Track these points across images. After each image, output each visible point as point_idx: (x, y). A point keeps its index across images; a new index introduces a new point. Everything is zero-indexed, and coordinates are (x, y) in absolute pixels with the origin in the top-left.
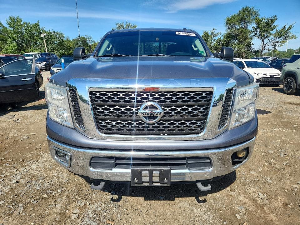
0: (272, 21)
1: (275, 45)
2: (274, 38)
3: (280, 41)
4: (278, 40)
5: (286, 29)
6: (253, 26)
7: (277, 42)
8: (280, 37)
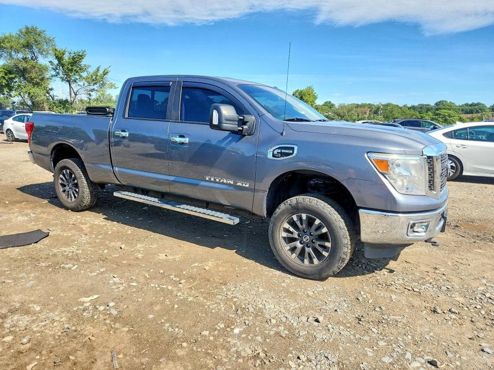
0: (81, 57)
1: (90, 95)
2: (86, 84)
3: (96, 88)
4: (92, 87)
5: (101, 72)
6: (50, 59)
7: (93, 90)
8: (96, 84)
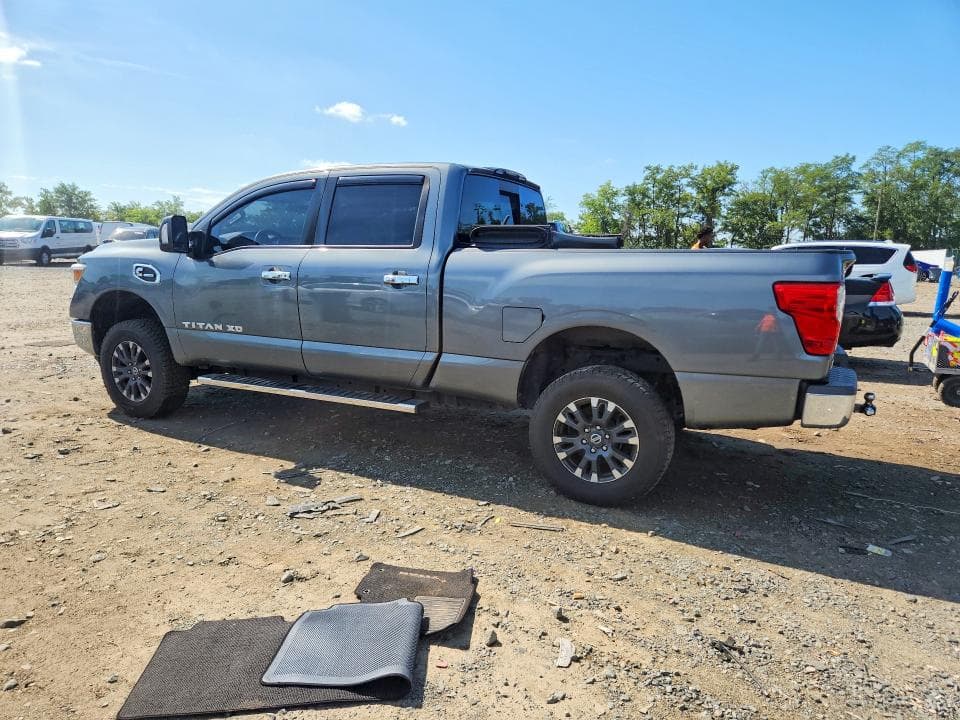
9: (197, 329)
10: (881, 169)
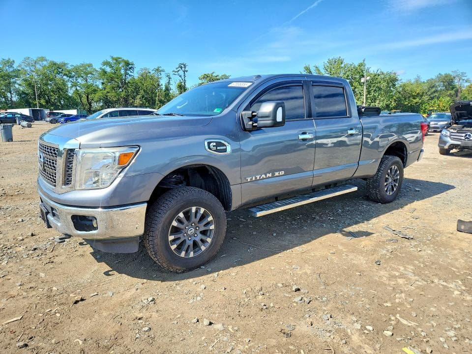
9: (256, 180)
10: (28, 68)
